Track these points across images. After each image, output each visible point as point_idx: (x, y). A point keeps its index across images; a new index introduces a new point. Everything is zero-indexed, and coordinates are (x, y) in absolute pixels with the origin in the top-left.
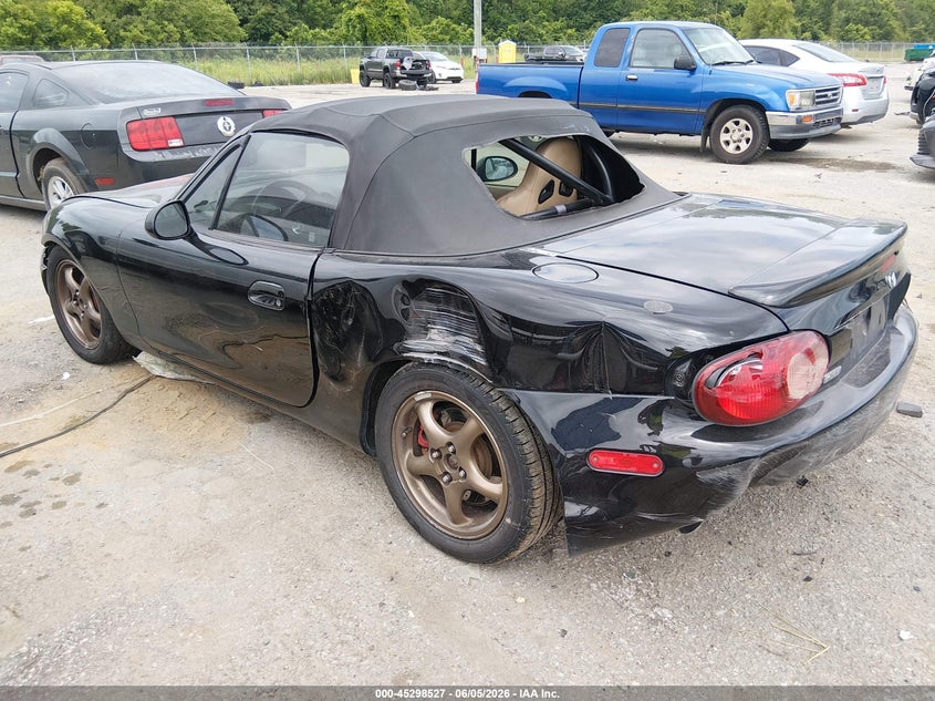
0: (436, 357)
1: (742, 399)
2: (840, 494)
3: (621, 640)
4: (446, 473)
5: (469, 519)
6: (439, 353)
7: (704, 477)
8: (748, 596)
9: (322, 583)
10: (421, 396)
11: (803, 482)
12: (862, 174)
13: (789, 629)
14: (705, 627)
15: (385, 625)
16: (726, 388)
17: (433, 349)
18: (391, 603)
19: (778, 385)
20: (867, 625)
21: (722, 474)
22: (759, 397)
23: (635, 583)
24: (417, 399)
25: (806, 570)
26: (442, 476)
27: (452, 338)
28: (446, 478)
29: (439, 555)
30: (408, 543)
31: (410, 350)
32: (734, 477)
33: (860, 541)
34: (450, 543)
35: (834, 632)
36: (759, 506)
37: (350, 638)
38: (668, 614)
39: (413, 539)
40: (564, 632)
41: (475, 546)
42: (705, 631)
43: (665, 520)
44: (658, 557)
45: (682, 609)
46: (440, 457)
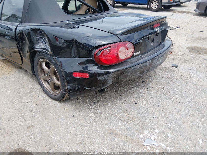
0: (41, 50)
1: (106, 58)
2: (151, 85)
3: (87, 118)
4: (50, 80)
5: (56, 90)
6: (42, 49)
7: (99, 78)
8: (120, 107)
9: (19, 105)
10: (41, 60)
11: (143, 82)
12: (183, 14)
13: (127, 115)
14: (107, 114)
15: (31, 115)
16: (101, 56)
17: (41, 48)
18: (34, 110)
19: (116, 55)
20: (146, 114)
21: (103, 78)
22: (110, 58)
23: (95, 105)
24: (41, 61)
25: (136, 102)
26: (49, 80)
27: (44, 45)
28: (49, 81)
29: (50, 99)
30: (44, 96)
31: (36, 48)
32: (106, 78)
33: (152, 95)
34: (52, 96)
35: (138, 116)
36: (131, 87)
37: (21, 118)
38: (100, 111)
39: (45, 95)
40: (74, 116)
41: (56, 97)
42: (107, 115)
43: (91, 89)
44: (103, 99)
45: (104, 110)
46: (48, 76)
